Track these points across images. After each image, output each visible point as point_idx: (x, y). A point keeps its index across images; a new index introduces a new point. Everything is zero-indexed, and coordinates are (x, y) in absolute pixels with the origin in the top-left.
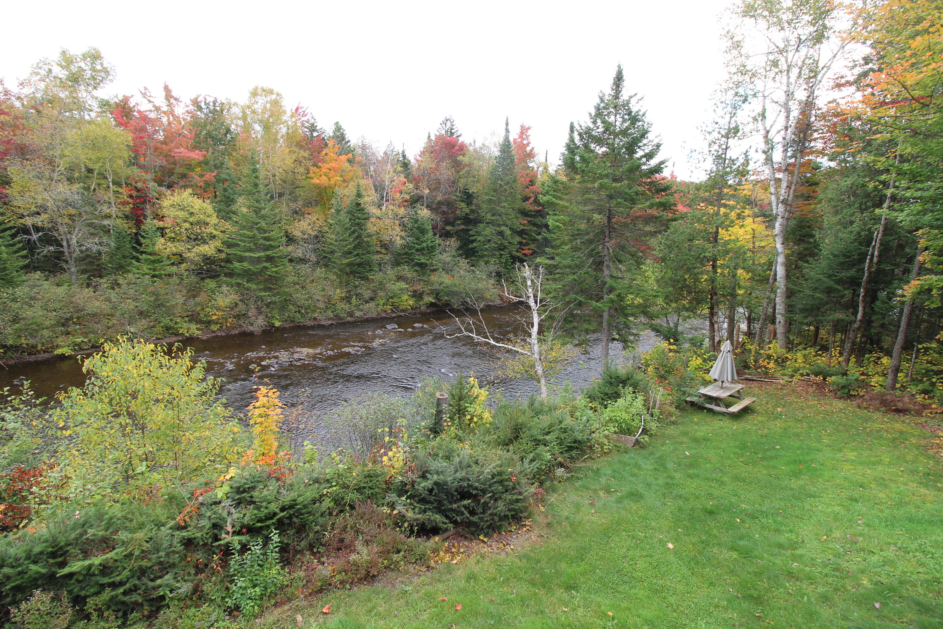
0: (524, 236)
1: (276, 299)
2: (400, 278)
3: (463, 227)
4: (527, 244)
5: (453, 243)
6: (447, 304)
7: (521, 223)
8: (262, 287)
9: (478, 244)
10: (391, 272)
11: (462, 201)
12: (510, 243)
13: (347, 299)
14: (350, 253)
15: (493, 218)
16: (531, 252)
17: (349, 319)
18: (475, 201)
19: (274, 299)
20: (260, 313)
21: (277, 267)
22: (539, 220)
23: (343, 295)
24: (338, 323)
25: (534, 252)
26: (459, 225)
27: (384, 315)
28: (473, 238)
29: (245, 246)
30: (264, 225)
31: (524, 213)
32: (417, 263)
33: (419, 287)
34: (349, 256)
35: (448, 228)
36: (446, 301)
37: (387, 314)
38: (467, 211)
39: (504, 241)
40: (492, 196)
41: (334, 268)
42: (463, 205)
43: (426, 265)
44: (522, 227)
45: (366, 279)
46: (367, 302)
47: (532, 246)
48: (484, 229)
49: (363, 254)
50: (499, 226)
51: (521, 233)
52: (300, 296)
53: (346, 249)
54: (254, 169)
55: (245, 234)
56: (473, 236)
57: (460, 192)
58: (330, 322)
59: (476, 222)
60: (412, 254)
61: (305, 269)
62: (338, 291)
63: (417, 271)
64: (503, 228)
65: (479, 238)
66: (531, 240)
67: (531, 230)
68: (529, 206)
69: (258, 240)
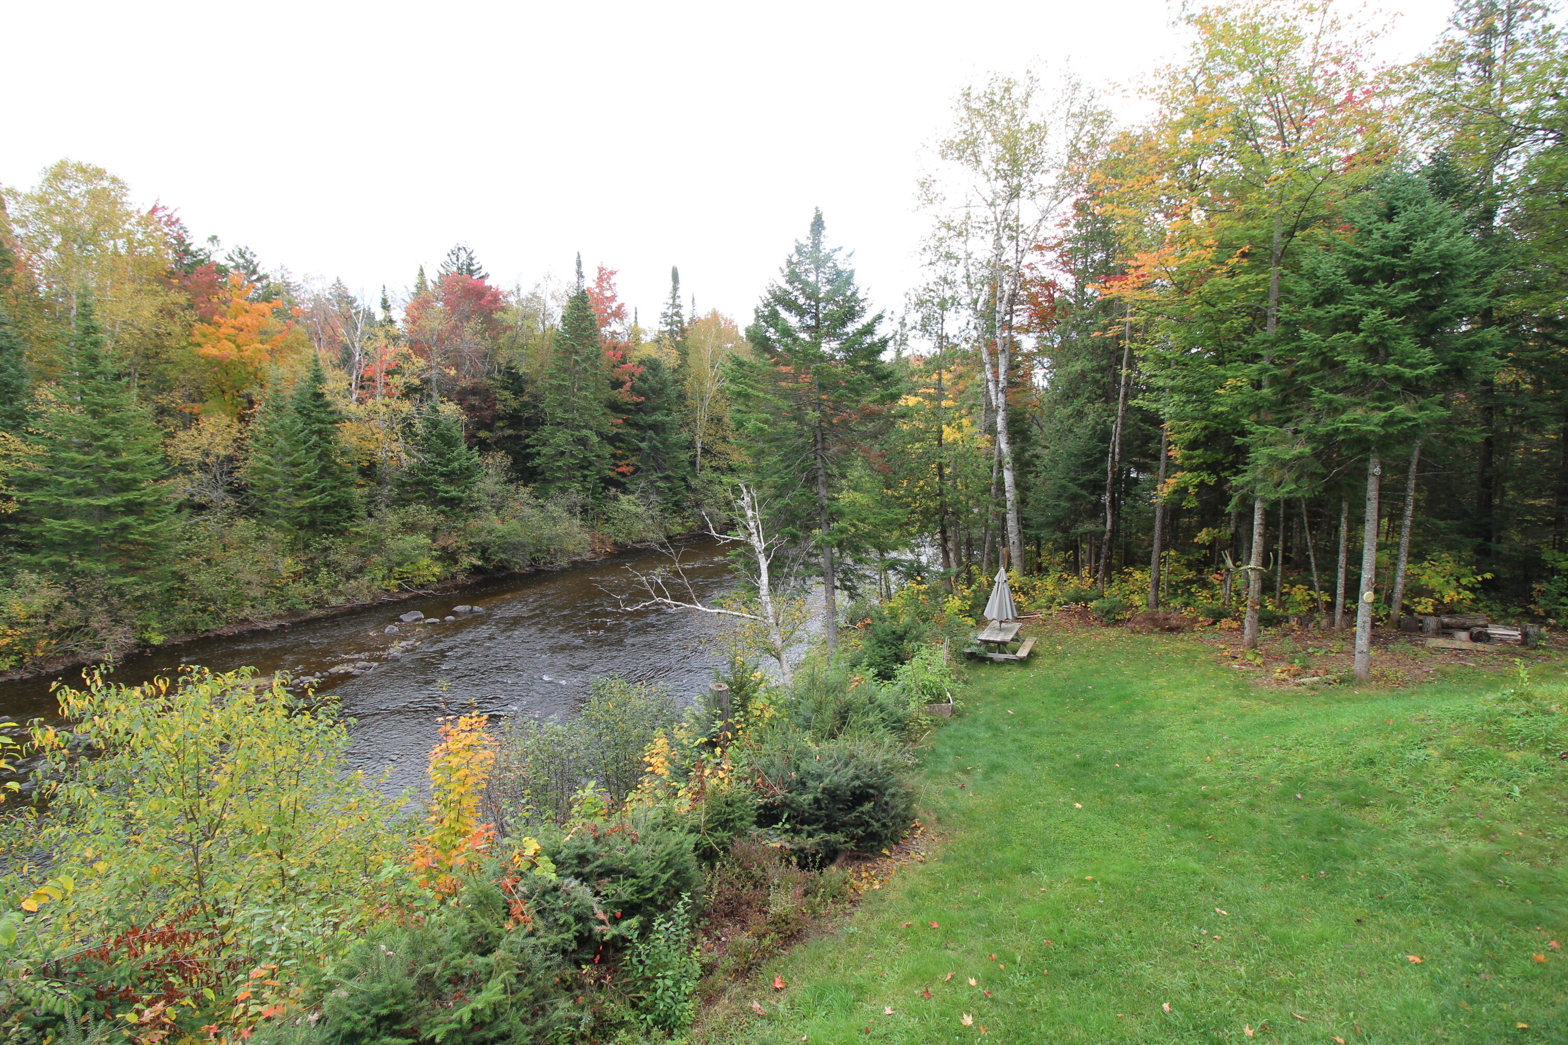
0: (618, 444)
1: (155, 588)
2: (411, 528)
3: (510, 432)
4: (622, 457)
5: (499, 460)
6: (502, 567)
7: (613, 424)
8: (116, 566)
9: (543, 459)
10: (392, 519)
11: (506, 388)
12: (598, 456)
13: (310, 574)
14: (309, 487)
15: (567, 416)
16: (631, 469)
17: (315, 613)
18: (529, 388)
19: (147, 589)
20: (118, 622)
21: (153, 522)
22: (642, 419)
23: (300, 568)
24: (294, 624)
25: (637, 469)
26: (502, 428)
27: (385, 598)
28: (533, 450)
29: (72, 485)
30: (120, 439)
31: (615, 407)
32: (443, 498)
33: (452, 541)
34: (305, 492)
35: (483, 434)
36: (501, 561)
37: (391, 596)
38: (515, 404)
39: (588, 454)
40: (563, 380)
41: (278, 517)
42: (507, 394)
43: (461, 500)
44: (615, 430)
45: (341, 533)
46: (349, 577)
47: (633, 460)
48: (553, 435)
49: (334, 488)
50: (578, 428)
51: (613, 440)
52: (204, 579)
53: (300, 480)
54: (88, 328)
55: (73, 459)
56: (533, 446)
57: (499, 371)
58: (275, 623)
59: (535, 423)
60: (431, 482)
61: (209, 524)
62: (289, 561)
63: (443, 512)
64: (585, 432)
65: (545, 450)
66: (629, 450)
67: (628, 434)
68: (623, 395)
69: (106, 470)
